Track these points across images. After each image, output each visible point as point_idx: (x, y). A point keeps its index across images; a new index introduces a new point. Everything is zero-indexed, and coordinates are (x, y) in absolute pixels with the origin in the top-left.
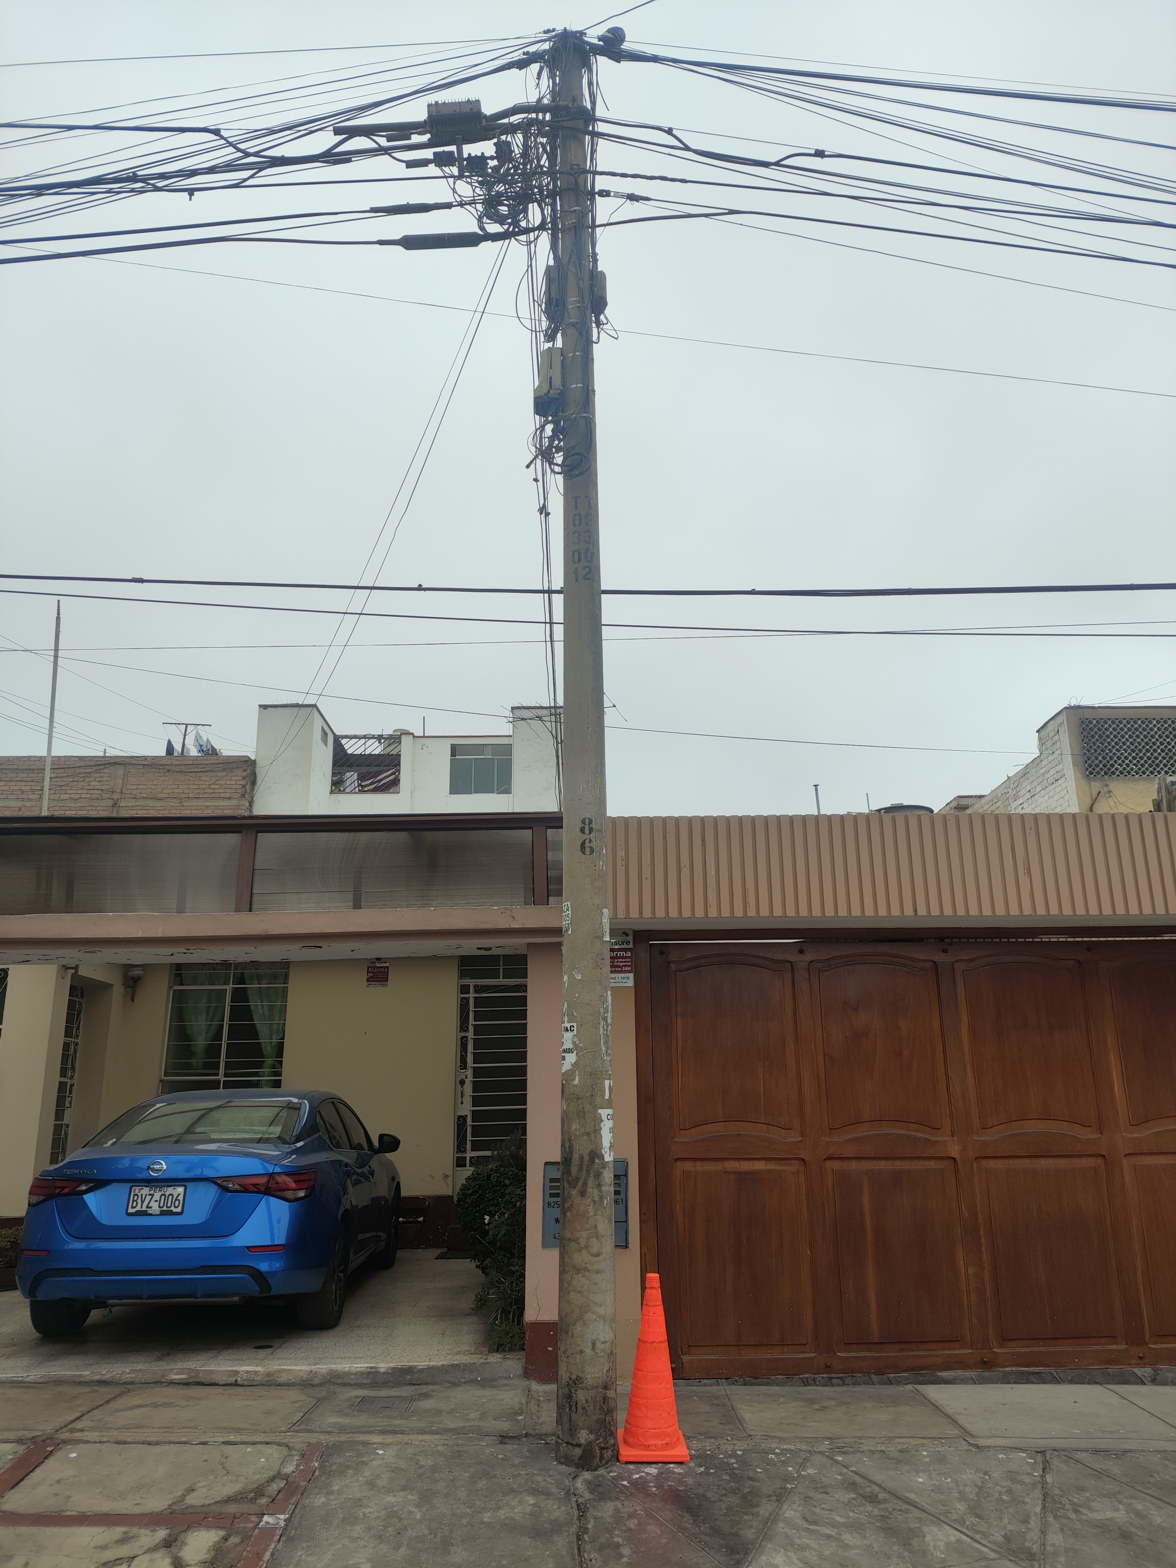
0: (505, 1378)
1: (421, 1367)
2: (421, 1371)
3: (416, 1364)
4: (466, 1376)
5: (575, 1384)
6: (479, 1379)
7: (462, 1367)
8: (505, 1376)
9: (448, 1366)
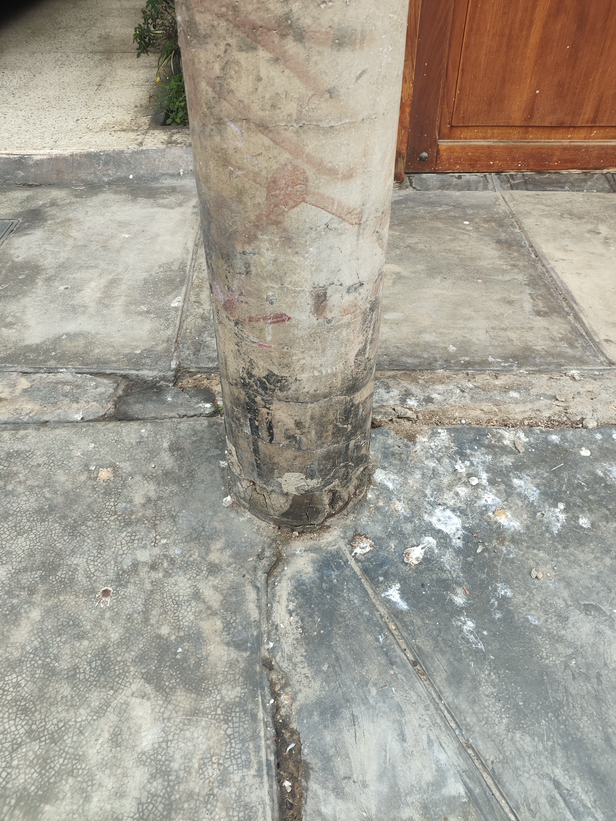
0: (172, 176)
1: (38, 158)
2: (39, 164)
3: (30, 152)
4: (110, 172)
5: (265, 389)
6: (131, 177)
7: (103, 158)
8: (170, 172)
9: (82, 155)
